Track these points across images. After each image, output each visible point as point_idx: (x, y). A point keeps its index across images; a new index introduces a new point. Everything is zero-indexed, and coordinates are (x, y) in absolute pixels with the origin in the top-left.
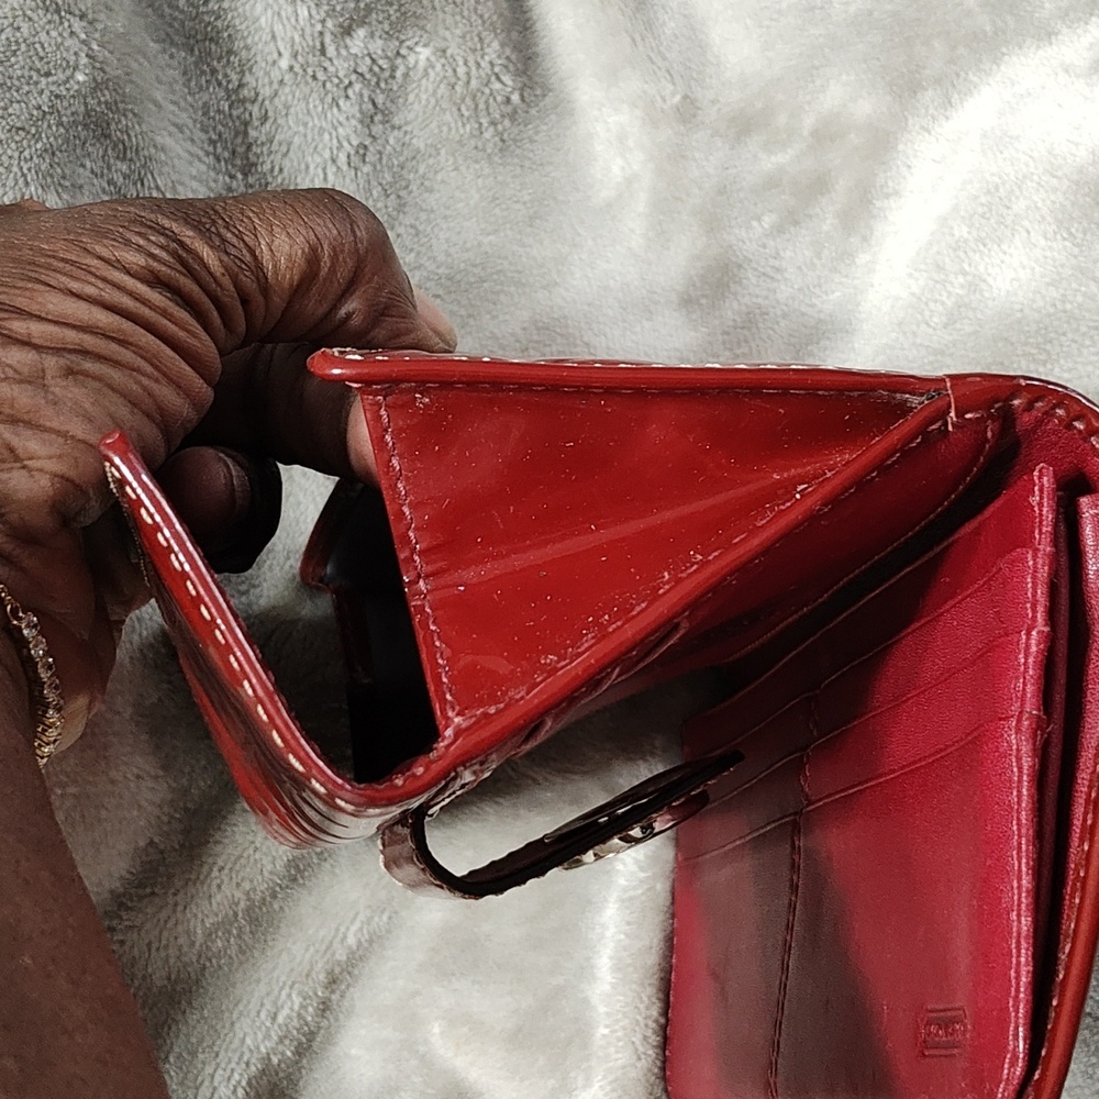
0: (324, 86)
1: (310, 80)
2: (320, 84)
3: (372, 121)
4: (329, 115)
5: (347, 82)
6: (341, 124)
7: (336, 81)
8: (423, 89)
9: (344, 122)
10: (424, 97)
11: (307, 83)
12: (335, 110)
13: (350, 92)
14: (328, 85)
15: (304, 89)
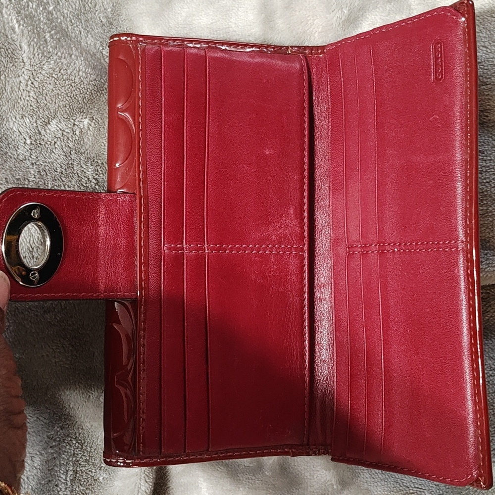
0: (45, 146)
1: (39, 145)
2: (44, 146)
3: (71, 154)
4: (52, 156)
5: (53, 142)
6: (57, 159)
7: (49, 143)
8: (89, 134)
9: (59, 158)
10: (90, 138)
11: (39, 147)
12: (53, 154)
13: (56, 146)
14: (46, 145)
15: (38, 149)
